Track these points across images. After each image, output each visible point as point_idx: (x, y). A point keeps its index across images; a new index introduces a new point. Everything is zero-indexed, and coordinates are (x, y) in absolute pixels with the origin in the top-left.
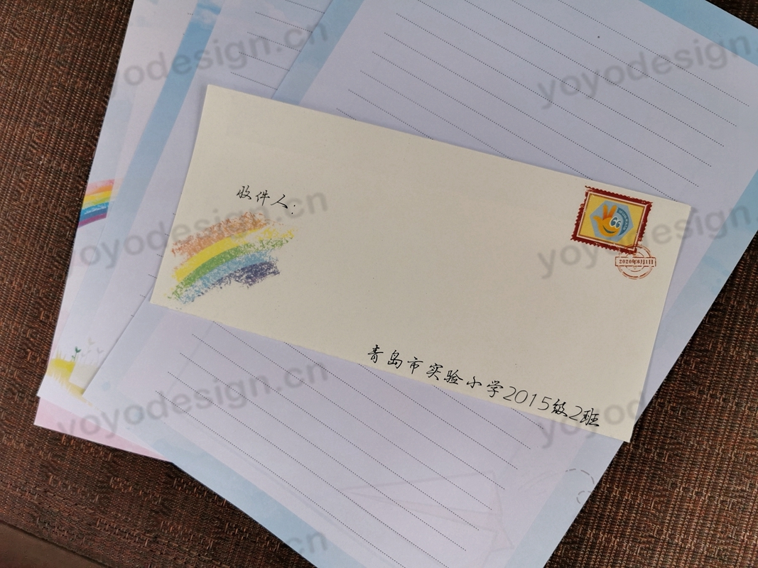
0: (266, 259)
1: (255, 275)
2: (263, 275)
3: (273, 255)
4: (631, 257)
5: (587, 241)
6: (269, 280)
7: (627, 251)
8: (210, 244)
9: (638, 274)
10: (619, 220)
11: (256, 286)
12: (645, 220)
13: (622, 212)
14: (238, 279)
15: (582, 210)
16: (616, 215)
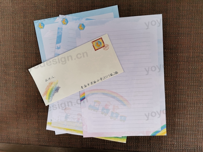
0: (57, 87)
1: (57, 90)
2: (58, 89)
3: (57, 86)
4: (105, 47)
5: (97, 50)
6: (60, 89)
7: (104, 47)
8: (48, 91)
9: (108, 48)
10: (99, 43)
11: (59, 91)
12: (103, 40)
13: (99, 42)
14: (55, 93)
15: (93, 46)
16: (98, 43)
